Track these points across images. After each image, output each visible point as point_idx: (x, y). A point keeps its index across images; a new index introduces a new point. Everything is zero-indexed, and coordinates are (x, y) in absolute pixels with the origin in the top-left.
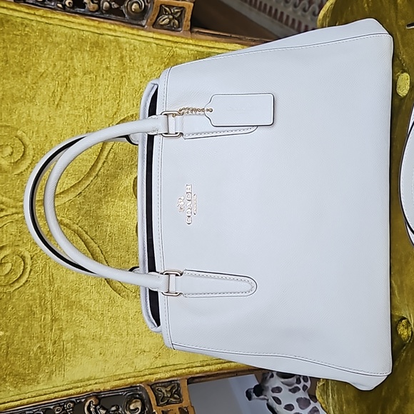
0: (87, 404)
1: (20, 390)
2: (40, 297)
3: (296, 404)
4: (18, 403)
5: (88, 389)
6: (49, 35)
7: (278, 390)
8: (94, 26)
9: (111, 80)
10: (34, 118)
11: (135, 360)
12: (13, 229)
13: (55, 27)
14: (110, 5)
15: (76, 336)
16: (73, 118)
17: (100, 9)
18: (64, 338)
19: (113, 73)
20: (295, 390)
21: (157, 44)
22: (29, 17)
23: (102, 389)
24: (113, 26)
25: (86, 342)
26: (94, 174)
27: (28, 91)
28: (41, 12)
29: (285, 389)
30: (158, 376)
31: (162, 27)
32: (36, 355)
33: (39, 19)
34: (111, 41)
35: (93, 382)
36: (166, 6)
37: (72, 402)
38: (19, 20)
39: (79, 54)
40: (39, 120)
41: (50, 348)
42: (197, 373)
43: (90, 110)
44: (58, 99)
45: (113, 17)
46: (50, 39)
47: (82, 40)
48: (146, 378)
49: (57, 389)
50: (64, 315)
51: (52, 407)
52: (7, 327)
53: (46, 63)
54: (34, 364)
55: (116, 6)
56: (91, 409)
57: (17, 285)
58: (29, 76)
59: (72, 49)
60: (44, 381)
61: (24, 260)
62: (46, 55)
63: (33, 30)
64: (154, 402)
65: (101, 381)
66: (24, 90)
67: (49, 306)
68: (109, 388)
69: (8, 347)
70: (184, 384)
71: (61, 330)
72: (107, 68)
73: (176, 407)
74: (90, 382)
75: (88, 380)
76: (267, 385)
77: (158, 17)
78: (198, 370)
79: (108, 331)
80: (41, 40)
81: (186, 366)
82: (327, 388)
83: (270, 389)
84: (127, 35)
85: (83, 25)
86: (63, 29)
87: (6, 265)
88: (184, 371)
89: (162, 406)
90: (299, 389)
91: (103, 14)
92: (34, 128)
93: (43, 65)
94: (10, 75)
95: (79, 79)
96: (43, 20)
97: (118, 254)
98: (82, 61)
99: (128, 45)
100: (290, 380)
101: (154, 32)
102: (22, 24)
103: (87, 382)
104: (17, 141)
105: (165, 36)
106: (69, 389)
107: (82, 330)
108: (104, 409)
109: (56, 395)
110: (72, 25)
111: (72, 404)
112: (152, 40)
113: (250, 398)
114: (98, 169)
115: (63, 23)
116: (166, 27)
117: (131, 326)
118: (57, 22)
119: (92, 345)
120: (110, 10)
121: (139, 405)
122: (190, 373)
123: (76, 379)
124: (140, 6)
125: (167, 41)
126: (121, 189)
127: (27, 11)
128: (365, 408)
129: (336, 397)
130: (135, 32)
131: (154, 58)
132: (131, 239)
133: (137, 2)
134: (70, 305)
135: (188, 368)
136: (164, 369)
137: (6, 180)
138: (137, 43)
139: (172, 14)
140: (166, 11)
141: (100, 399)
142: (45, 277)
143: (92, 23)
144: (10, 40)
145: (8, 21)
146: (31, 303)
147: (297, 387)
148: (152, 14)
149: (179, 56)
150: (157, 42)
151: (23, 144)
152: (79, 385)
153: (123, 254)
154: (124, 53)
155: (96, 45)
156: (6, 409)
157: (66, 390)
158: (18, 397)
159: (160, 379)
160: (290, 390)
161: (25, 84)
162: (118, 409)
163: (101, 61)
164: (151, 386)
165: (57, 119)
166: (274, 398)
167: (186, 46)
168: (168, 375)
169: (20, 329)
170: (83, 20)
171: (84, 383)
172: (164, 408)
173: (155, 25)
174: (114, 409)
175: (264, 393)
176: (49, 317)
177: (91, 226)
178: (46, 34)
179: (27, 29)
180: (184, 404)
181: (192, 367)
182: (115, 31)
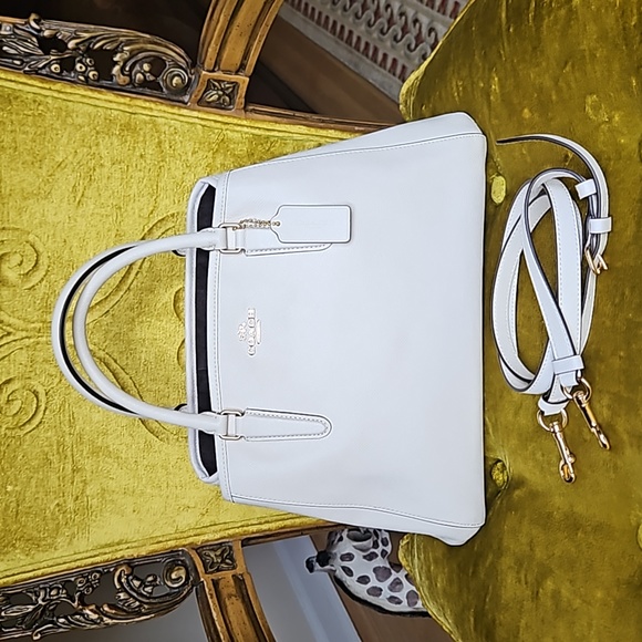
0: (117, 573)
1: (33, 558)
2: (58, 442)
3: (372, 576)
4: (31, 574)
5: (118, 555)
6: (68, 115)
7: (349, 557)
8: (124, 104)
9: (147, 171)
10: (51, 218)
11: (177, 518)
12: (23, 357)
13: (76, 105)
14: (145, 77)
15: (103, 489)
16: (99, 218)
17: (132, 82)
18: (88, 493)
19: (148, 162)
20: (371, 557)
21: (203, 126)
22: (43, 92)
23: (135, 556)
24: (147, 104)
25: (115, 497)
26: (125, 288)
27: (43, 185)
28: (58, 86)
29: (358, 555)
30: (206, 538)
31: (209, 104)
32: (53, 514)
33: (56, 95)
34: (145, 123)
35: (125, 546)
36: (215, 80)
37: (98, 572)
38: (30, 96)
39: (107, 137)
40: (56, 221)
41: (71, 505)
42: (253, 533)
43: (120, 208)
44: (80, 195)
45: (148, 91)
46: (69, 120)
47: (110, 121)
48: (191, 540)
49: (79, 556)
50: (88, 464)
51: (73, 579)
52: (16, 480)
53: (65, 150)
54: (51, 526)
55: (152, 78)
56: (123, 580)
57: (28, 428)
58: (44, 167)
59: (98, 133)
60: (62, 546)
61: (37, 397)
62: (64, 140)
63: (48, 109)
64: (200, 569)
65: (134, 545)
66: (37, 184)
67: (69, 454)
68: (144, 554)
69: (18, 505)
70: (237, 547)
71: (85, 482)
72: (141, 156)
73: (229, 574)
74: (121, 547)
75: (118, 544)
76: (334, 551)
77: (205, 92)
78: (255, 528)
79: (144, 482)
80: (60, 122)
81: (239, 524)
82: (412, 547)
83: (339, 556)
84: (166, 115)
85: (111, 102)
86: (86, 107)
87: (15, 402)
88: (237, 531)
89: (211, 573)
90: (377, 556)
91: (135, 87)
92: (49, 231)
93: (61, 153)
94: (20, 165)
95: (106, 170)
96: (61, 96)
97: (155, 387)
98: (109, 147)
99: (167, 128)
100: (364, 543)
101: (199, 111)
102: (35, 101)
103: (117, 547)
104: (28, 247)
105: (213, 116)
106: (95, 556)
107: (111, 482)
108: (138, 579)
109: (78, 563)
110: (97, 103)
111: (98, 575)
112: (197, 121)
113: (311, 569)
114: (130, 281)
115: (85, 100)
116: (213, 104)
117: (171, 476)
118: (78, 98)
119: (123, 501)
120: (145, 83)
121: (182, 573)
122: (245, 533)
123: (103, 543)
124: (183, 80)
125: (215, 121)
126: (159, 306)
127: (40, 85)
128: (455, 566)
129: (422, 557)
130: (175, 110)
131: (200, 144)
132: (171, 368)
133: (178, 75)
134: (95, 452)
135: (243, 526)
136: (213, 528)
137: (14, 296)
138: (178, 124)
139: (222, 90)
140: (215, 86)
141: (133, 568)
142: (64, 416)
143: (122, 100)
144: (20, 122)
145: (17, 98)
146: (46, 449)
147: (374, 553)
148: (198, 90)
149: (230, 140)
150: (203, 123)
151: (36, 251)
152: (107, 550)
153: (162, 387)
154: (162, 137)
155: (127, 127)
156: (16, 582)
157: (91, 557)
158: (30, 568)
159: (208, 541)
160: (365, 557)
161: (38, 177)
162: (155, 580)
163: (134, 148)
164: (196, 550)
165: (78, 219)
166: (343, 568)
167: (239, 128)
168: (218, 536)
169: (33, 482)
170: (110, 96)
171: (114, 548)
172: (213, 576)
173: (202, 102)
174: (150, 579)
175: (331, 561)
176: (69, 467)
177: (121, 352)
178: (64, 114)
179: (41, 108)
180: (239, 570)
181: (248, 526)
182: (151, 109)
